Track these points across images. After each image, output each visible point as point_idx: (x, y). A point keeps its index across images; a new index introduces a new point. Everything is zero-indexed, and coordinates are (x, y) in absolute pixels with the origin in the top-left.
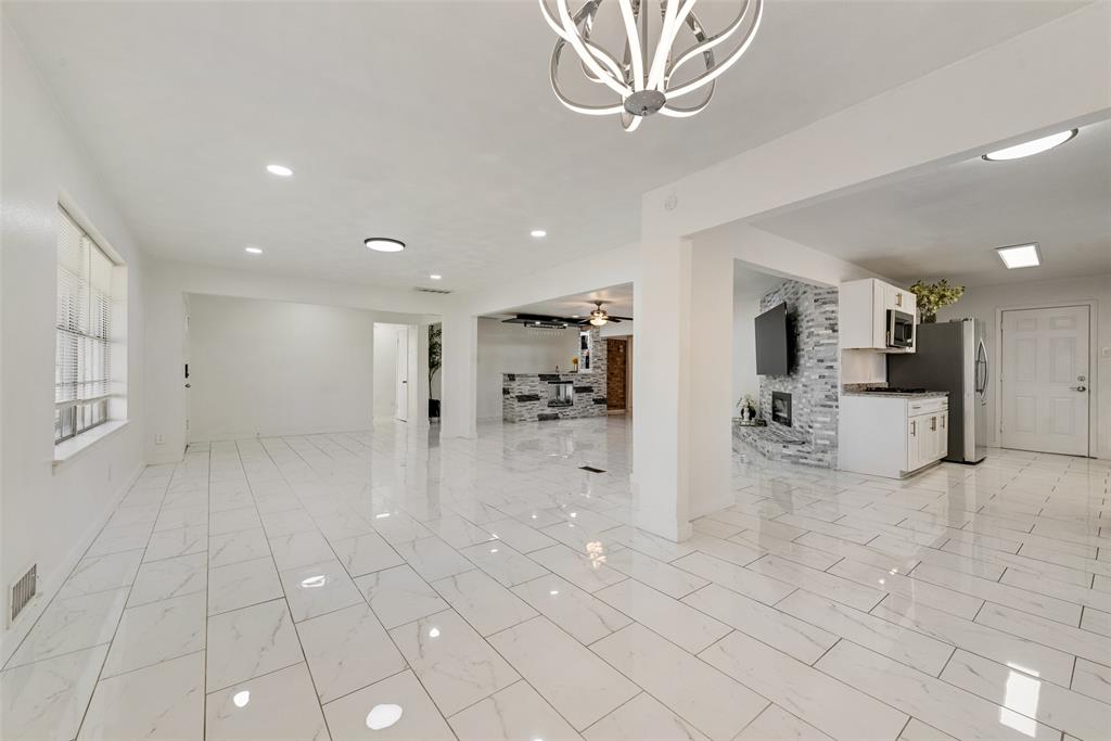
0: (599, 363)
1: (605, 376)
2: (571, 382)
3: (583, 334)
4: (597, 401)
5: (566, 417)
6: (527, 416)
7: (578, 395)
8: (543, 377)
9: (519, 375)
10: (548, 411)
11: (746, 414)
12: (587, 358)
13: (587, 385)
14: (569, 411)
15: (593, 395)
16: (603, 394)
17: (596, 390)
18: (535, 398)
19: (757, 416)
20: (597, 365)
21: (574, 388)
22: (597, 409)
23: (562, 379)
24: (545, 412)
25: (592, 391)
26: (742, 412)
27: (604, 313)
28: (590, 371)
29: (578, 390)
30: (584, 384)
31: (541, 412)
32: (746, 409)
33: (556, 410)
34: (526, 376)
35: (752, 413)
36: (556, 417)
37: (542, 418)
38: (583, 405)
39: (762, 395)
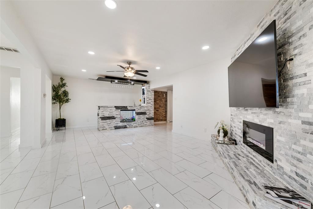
0: (150, 101)
1: (153, 107)
2: (135, 110)
3: (143, 88)
4: (148, 119)
5: (131, 127)
6: (107, 127)
7: (138, 116)
8: (117, 108)
9: (102, 107)
10: (121, 124)
11: (222, 134)
12: (144, 98)
13: (143, 111)
14: (132, 123)
15: (147, 116)
16: (152, 115)
17: (148, 114)
18: (113, 118)
19: (229, 135)
20: (148, 102)
21: (136, 113)
22: (148, 122)
23: (129, 108)
24: (119, 125)
25: (146, 114)
26: (219, 132)
27: (132, 68)
28: (145, 105)
29: (138, 114)
30: (142, 110)
31: (116, 125)
32: (221, 131)
33: (125, 124)
34: (107, 107)
35: (226, 133)
36: (125, 127)
37: (117, 128)
38: (141, 121)
39: (232, 120)
